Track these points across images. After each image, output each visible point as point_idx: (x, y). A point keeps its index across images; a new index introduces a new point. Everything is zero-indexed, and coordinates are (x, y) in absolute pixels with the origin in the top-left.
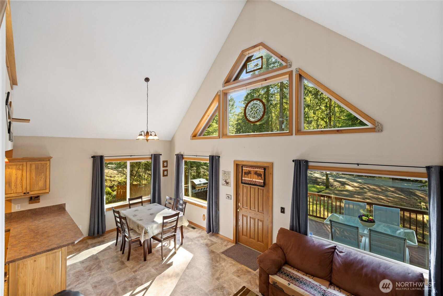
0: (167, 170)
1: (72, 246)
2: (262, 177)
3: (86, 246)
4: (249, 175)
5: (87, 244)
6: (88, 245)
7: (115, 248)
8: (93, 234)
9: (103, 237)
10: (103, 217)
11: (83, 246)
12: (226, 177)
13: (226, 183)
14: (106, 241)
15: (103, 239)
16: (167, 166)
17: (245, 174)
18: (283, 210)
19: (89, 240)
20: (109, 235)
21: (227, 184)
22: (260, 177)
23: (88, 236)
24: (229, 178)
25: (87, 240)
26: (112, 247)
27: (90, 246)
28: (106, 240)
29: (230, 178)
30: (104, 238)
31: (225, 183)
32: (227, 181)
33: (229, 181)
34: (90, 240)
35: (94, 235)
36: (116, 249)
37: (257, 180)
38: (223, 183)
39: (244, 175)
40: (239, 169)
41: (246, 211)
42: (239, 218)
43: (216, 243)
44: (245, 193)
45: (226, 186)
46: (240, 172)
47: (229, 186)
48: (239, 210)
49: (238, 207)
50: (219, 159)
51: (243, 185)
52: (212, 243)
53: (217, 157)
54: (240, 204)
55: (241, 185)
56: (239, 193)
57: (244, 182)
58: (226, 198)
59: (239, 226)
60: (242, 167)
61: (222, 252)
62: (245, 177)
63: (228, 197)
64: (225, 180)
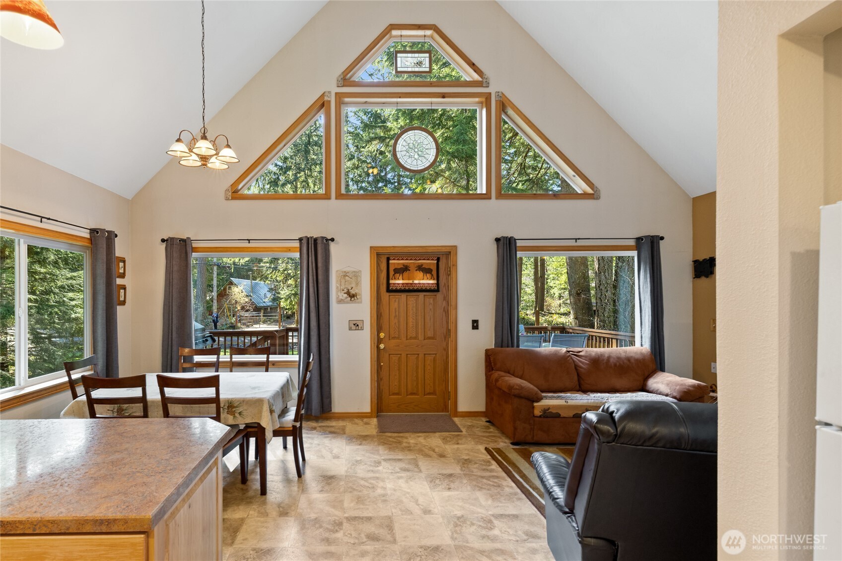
0: (124, 288)
2: (432, 275)
4: (406, 274)
12: (350, 284)
13: (350, 296)
16: (123, 276)
17: (395, 274)
18: (475, 325)
21: (353, 299)
22: (428, 275)
24: (357, 284)
29: (361, 284)
31: (347, 298)
32: (352, 292)
33: (357, 291)
37: (422, 282)
38: (341, 297)
39: (394, 275)
40: (379, 264)
41: (398, 346)
42: (382, 364)
43: (344, 426)
44: (396, 309)
45: (347, 303)
46: (382, 271)
47: (358, 303)
48: (382, 346)
49: (379, 341)
50: (328, 245)
51: (389, 296)
52: (339, 429)
53: (327, 240)
54: (382, 335)
55: (385, 296)
56: (381, 314)
57: (394, 288)
58: (350, 329)
59: (381, 379)
60: (388, 259)
61: (378, 431)
62: (395, 278)
63: (355, 325)
64: (346, 291)
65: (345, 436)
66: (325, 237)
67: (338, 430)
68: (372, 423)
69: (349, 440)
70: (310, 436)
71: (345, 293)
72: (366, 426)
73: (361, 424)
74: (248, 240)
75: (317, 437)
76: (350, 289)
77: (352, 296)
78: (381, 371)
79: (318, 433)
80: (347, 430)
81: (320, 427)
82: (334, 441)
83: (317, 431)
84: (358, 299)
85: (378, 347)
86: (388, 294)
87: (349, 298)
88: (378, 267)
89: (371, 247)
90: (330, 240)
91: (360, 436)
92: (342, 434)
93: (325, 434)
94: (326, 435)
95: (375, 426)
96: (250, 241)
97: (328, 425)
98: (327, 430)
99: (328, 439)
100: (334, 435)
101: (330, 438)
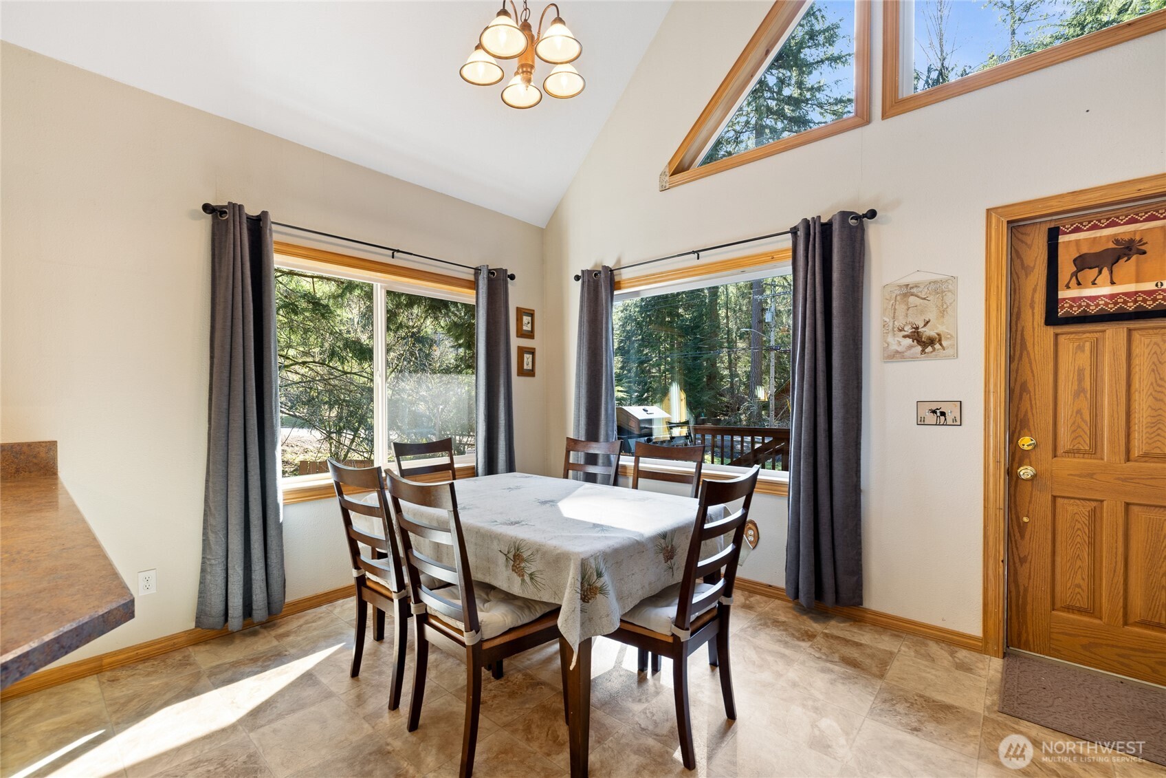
0: (532, 352)
1: (101, 683)
3: (183, 683)
5: (189, 671)
6: (197, 676)
7: (354, 692)
8: (223, 618)
9: (273, 633)
10: (272, 532)
11: (167, 684)
12: (922, 312)
13: (920, 342)
14: (292, 651)
15: (275, 643)
16: (530, 335)
17: (1080, 269)
19: (202, 648)
20: (302, 621)
21: (929, 349)
23: (193, 625)
24: (943, 312)
25: (190, 649)
26: (333, 689)
27: (205, 681)
28: (293, 647)
30: (279, 637)
31: (911, 347)
32: (928, 332)
33: (941, 329)
34: (207, 647)
35: (226, 620)
36: (360, 700)
38: (894, 347)
39: (1075, 274)
40: (1017, 252)
41: (1091, 476)
42: (1025, 519)
43: (891, 653)
44: (1080, 372)
45: (913, 358)
46: (1028, 270)
47: (947, 357)
48: (1026, 472)
49: (1015, 457)
50: (861, 229)
51: (1056, 335)
52: (872, 656)
53: (858, 217)
54: (1026, 442)
55: (1039, 335)
56: (1024, 388)
57: (1076, 311)
58: (921, 422)
59: (1023, 560)
60: (1054, 234)
61: (993, 704)
62: (1079, 284)
63: (934, 412)
64: (908, 330)
65: (879, 684)
66: (852, 213)
67: (868, 661)
68: (983, 673)
69: (885, 701)
70: (787, 652)
71: (905, 337)
72: (959, 674)
73: (946, 663)
74: (694, 252)
75: (803, 663)
76: (921, 325)
77: (925, 342)
78: (1022, 537)
79: (811, 651)
80: (894, 670)
81: (826, 636)
82: (841, 687)
83: (811, 646)
84: (944, 349)
85: (1011, 474)
86: (1051, 330)
87: (919, 348)
88: (1017, 262)
89: (988, 210)
90: (865, 216)
91: (927, 700)
92: (875, 676)
93: (827, 661)
94: (829, 665)
95: (990, 682)
96: (701, 253)
97: (848, 635)
98: (838, 651)
99: (827, 676)
100: (850, 671)
101: (833, 676)
